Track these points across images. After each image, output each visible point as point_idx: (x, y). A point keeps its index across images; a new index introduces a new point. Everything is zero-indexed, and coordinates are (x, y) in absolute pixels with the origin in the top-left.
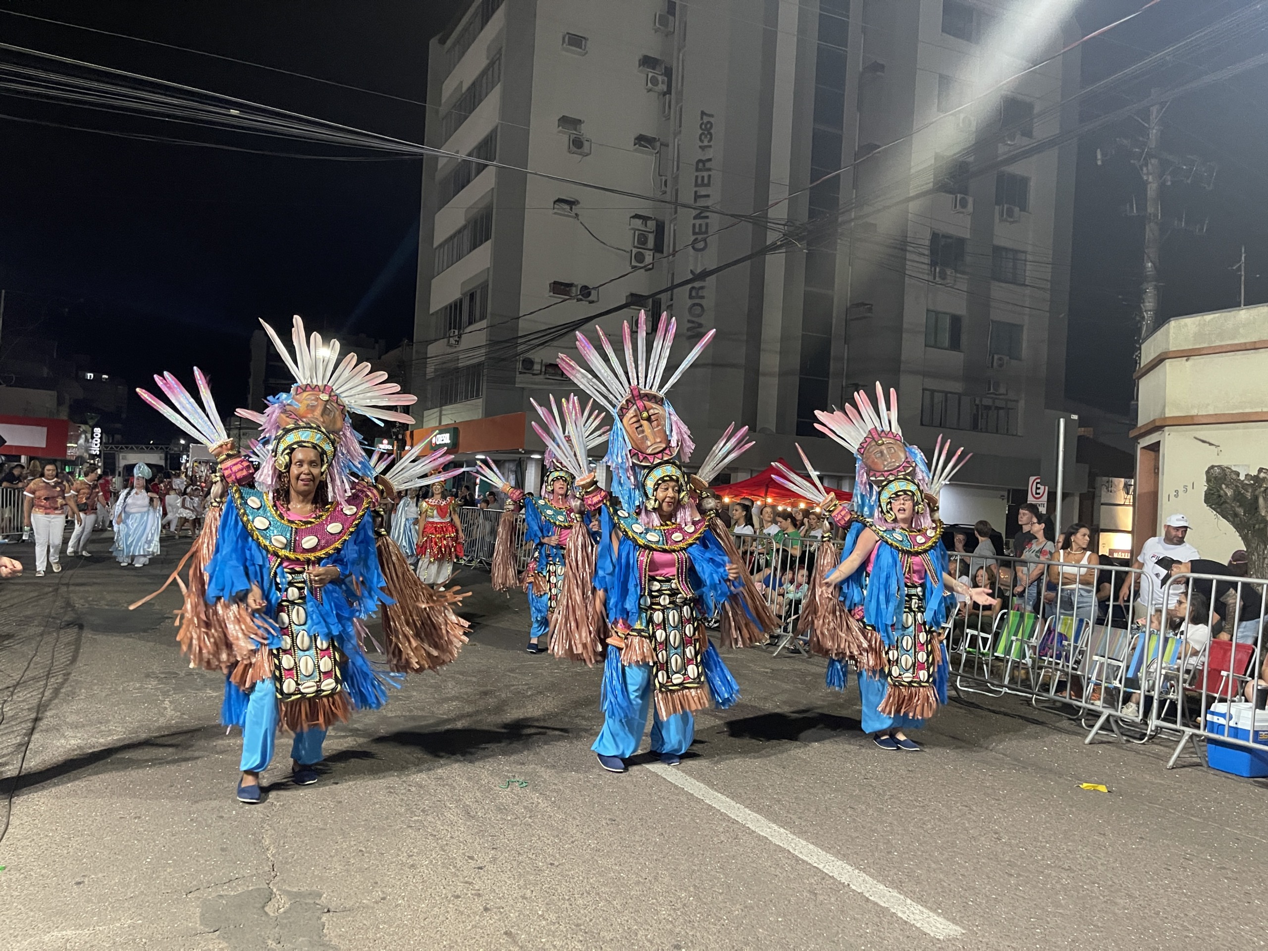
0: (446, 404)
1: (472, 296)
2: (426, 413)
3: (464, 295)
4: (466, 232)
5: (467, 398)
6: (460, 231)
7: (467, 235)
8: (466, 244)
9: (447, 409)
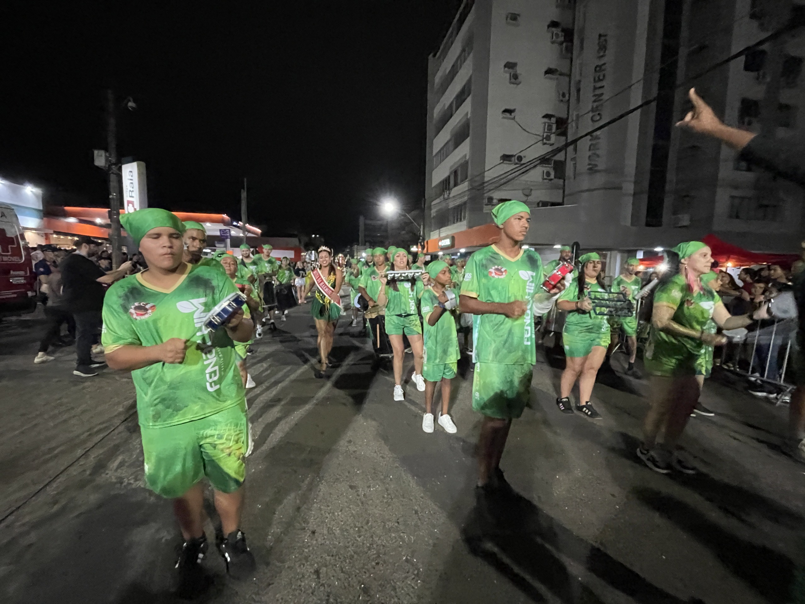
0: (442, 227)
1: (455, 172)
2: (432, 233)
3: (451, 173)
4: (450, 143)
5: (454, 223)
6: (447, 143)
7: (451, 144)
8: (451, 148)
9: (443, 229)
